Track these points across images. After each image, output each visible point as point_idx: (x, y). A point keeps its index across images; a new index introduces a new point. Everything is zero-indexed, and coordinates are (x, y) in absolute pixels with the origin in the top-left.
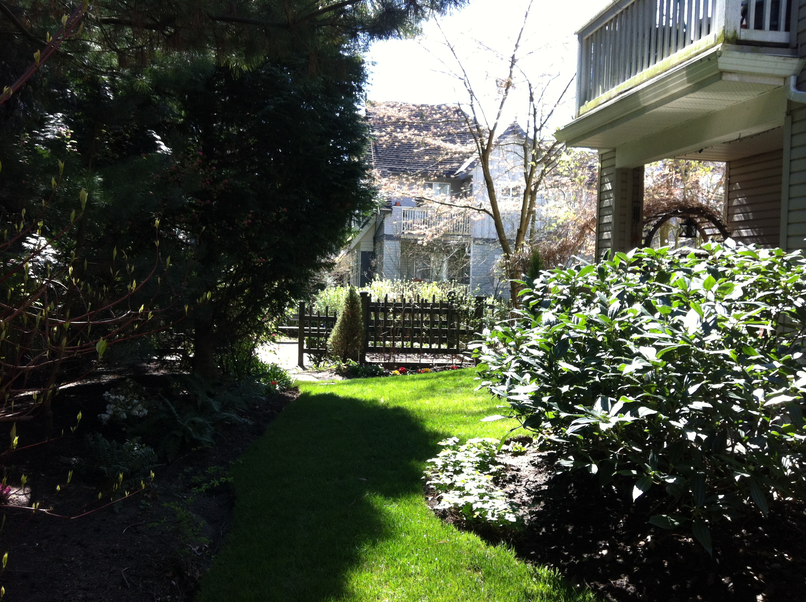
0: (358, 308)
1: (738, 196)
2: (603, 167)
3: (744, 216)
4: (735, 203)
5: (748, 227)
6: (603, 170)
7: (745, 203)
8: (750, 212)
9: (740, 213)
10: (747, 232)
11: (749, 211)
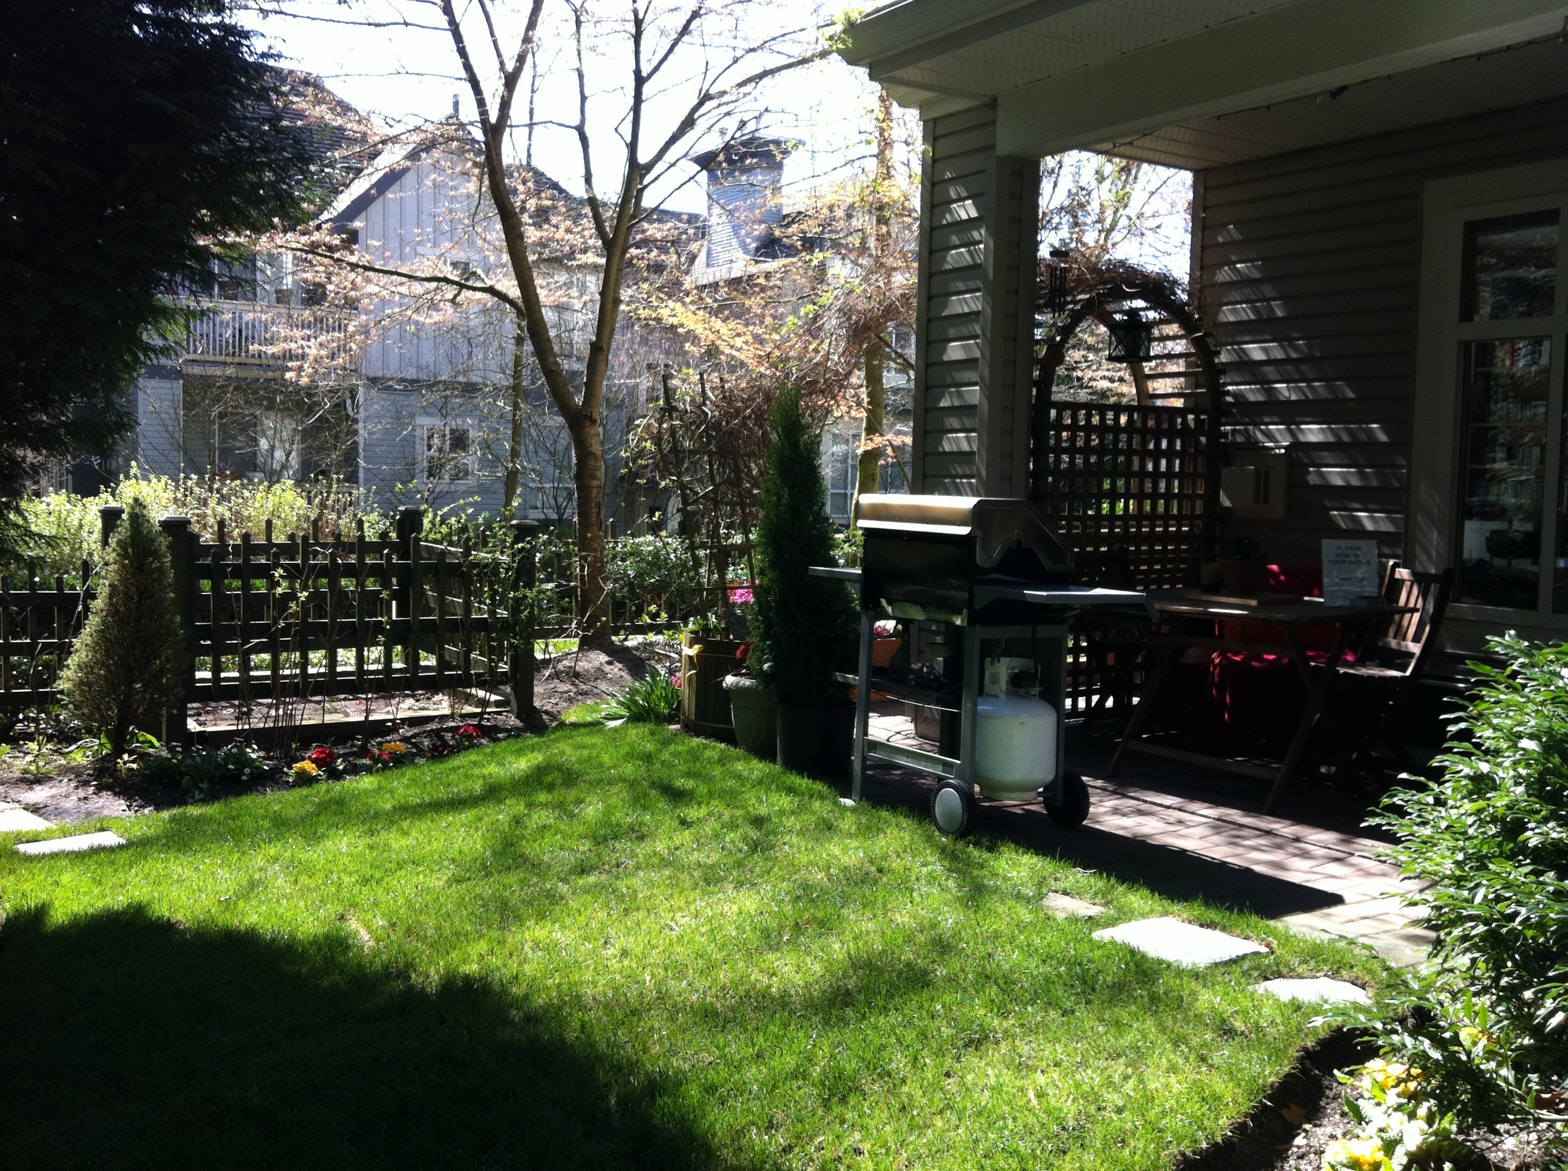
0: (161, 570)
1: (1234, 258)
2: (938, 156)
3: (1255, 310)
4: (1224, 275)
5: (1268, 337)
6: (938, 165)
7: (1256, 275)
8: (1275, 299)
9: (1240, 303)
10: (1265, 350)
11: (1273, 294)
